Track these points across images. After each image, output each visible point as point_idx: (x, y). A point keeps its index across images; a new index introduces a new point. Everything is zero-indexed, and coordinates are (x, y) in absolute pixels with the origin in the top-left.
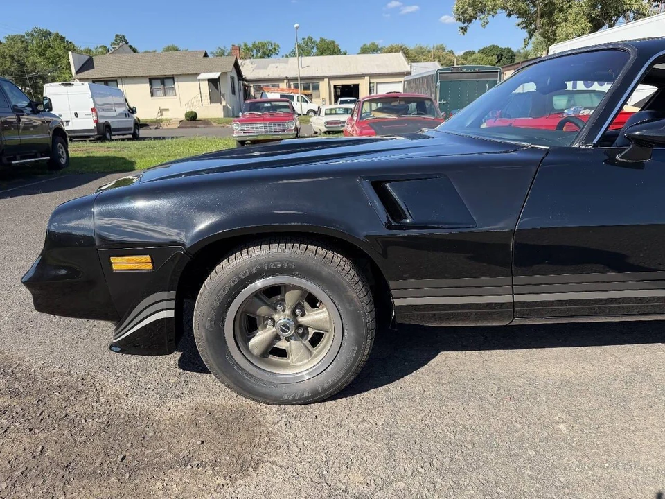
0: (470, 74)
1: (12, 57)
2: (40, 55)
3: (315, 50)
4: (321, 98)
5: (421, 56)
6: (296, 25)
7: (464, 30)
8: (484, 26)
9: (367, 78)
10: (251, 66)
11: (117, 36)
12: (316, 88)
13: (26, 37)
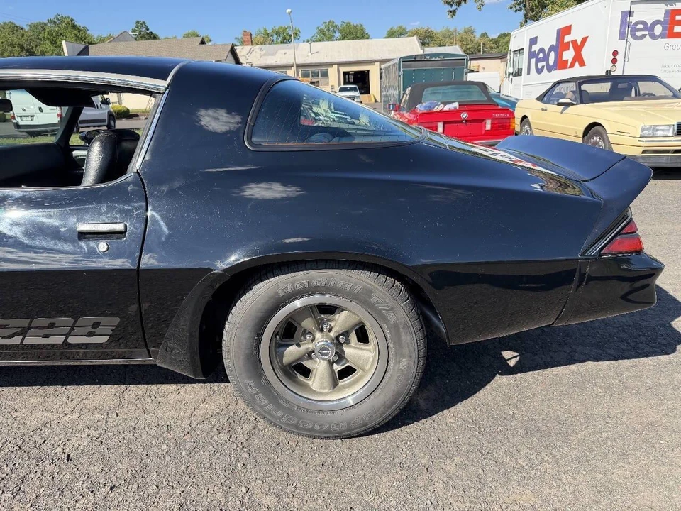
0: (434, 62)
1: (21, 47)
2: (52, 43)
3: (337, 35)
4: (330, 85)
5: (447, 40)
6: (288, 10)
7: (453, 13)
8: (479, 9)
9: (377, 64)
10: (260, 52)
11: (138, 22)
12: (325, 75)
13: (49, 25)
